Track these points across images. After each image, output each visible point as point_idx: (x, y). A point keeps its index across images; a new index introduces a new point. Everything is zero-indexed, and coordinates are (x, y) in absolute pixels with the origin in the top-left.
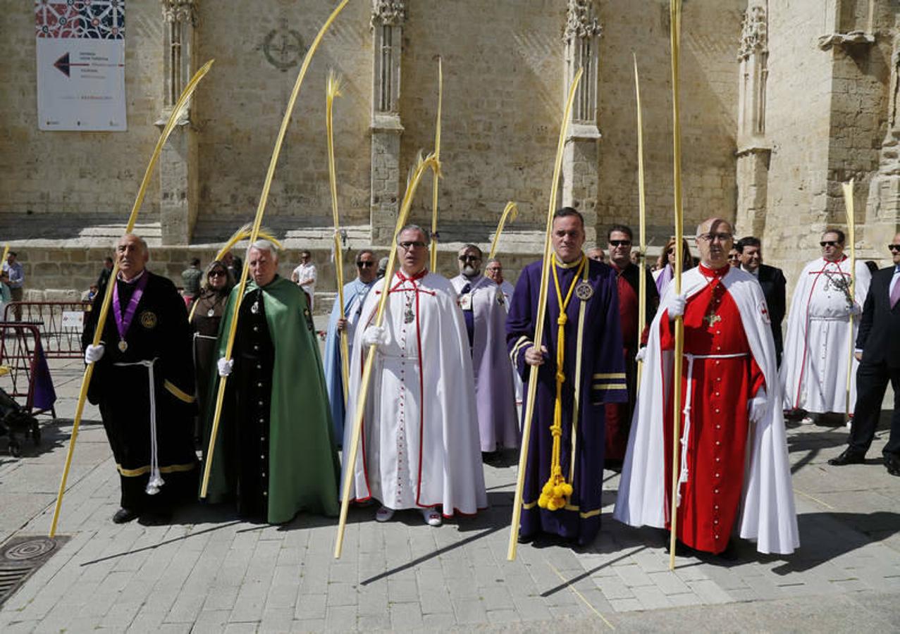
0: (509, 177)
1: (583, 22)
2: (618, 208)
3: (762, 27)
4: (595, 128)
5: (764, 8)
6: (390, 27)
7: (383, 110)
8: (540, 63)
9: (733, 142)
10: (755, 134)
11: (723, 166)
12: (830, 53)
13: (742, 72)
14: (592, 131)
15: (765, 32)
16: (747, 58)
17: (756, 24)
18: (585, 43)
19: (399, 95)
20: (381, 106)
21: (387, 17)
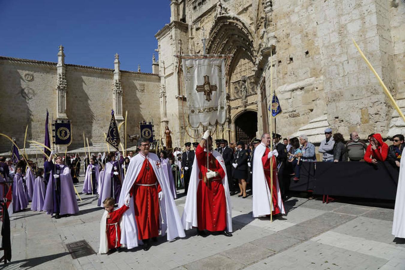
0: (99, 130)
1: (118, 89)
3: (164, 90)
4: (122, 117)
5: (164, 85)
6: (62, 89)
7: (61, 113)
8: (106, 99)
9: (160, 119)
10: (164, 117)
11: (157, 125)
12: (177, 99)
13: (161, 101)
15: (165, 91)
16: (161, 97)
17: (163, 89)
18: (118, 94)
19: (65, 108)
20: (60, 111)
21: (62, 86)
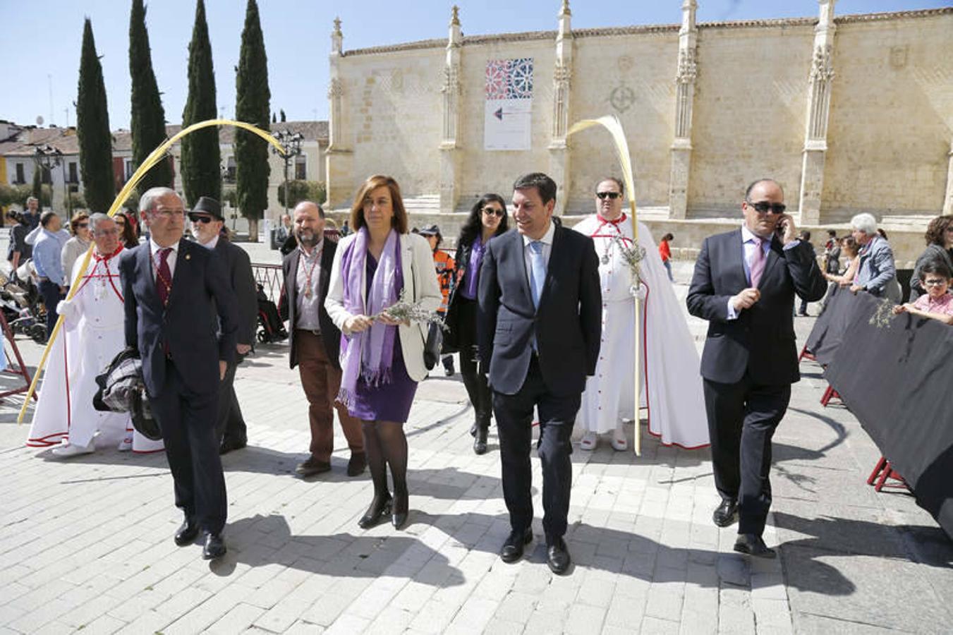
1: (820, 70)
2: (844, 196)
4: (824, 142)
6: (687, 84)
7: (680, 136)
8: (790, 98)
9: (947, 145)
11: (938, 163)
14: (822, 145)
18: (821, 85)
19: (690, 126)
20: (679, 134)
21: (685, 78)
